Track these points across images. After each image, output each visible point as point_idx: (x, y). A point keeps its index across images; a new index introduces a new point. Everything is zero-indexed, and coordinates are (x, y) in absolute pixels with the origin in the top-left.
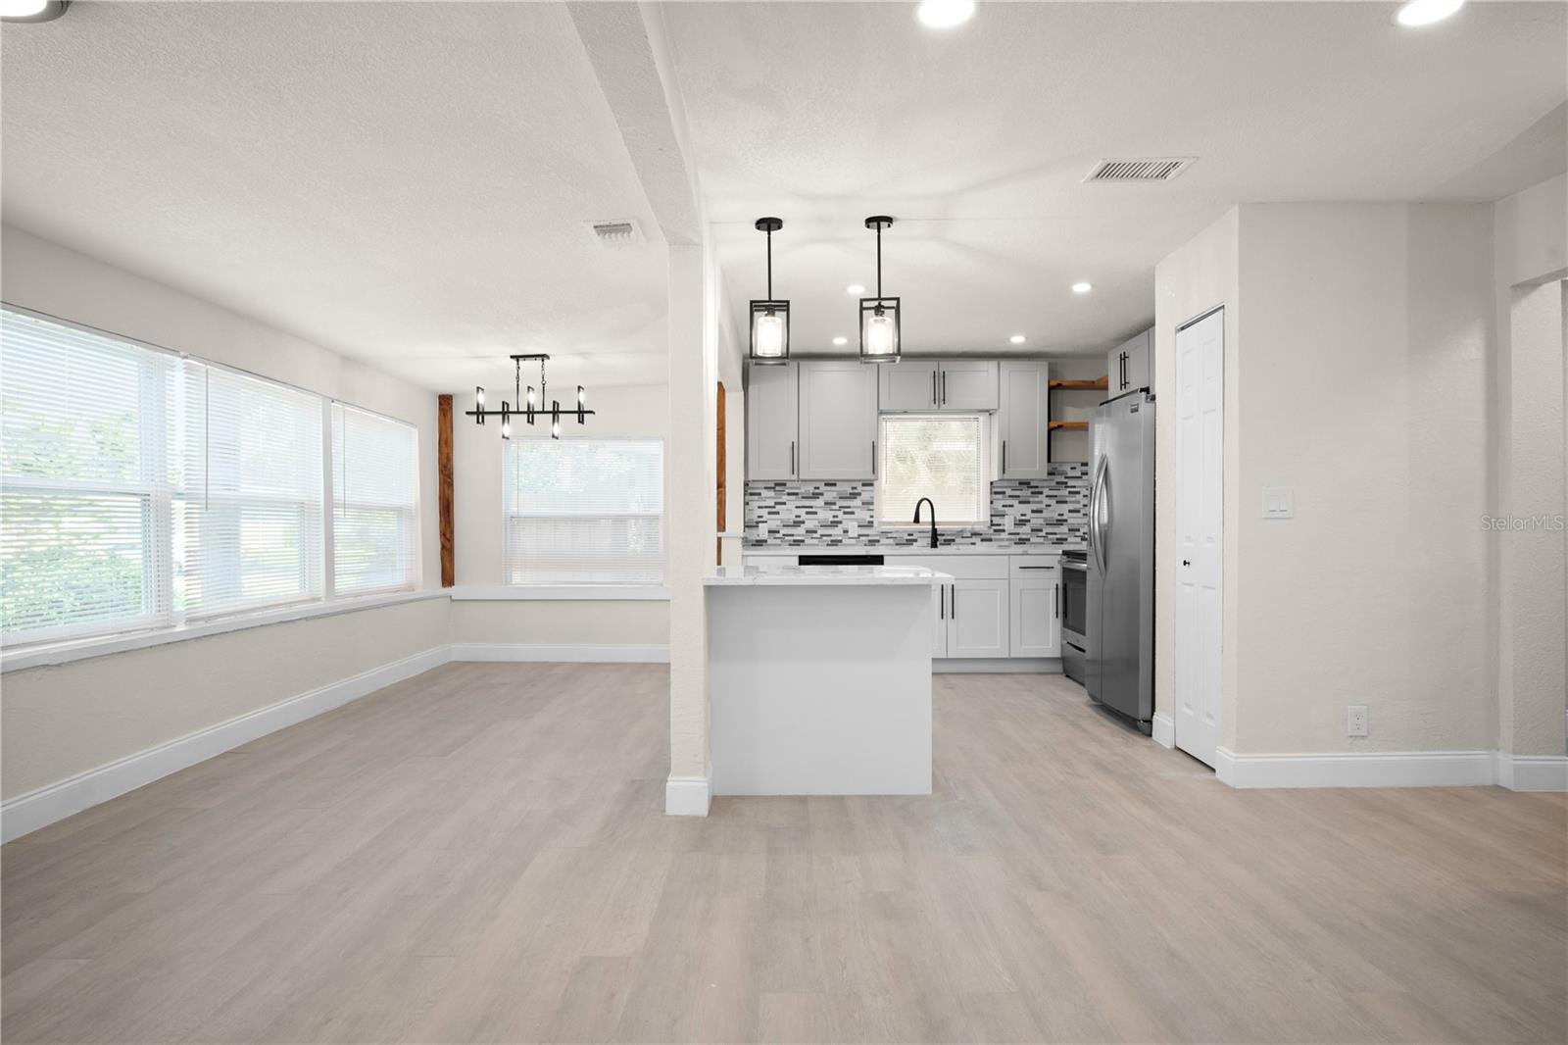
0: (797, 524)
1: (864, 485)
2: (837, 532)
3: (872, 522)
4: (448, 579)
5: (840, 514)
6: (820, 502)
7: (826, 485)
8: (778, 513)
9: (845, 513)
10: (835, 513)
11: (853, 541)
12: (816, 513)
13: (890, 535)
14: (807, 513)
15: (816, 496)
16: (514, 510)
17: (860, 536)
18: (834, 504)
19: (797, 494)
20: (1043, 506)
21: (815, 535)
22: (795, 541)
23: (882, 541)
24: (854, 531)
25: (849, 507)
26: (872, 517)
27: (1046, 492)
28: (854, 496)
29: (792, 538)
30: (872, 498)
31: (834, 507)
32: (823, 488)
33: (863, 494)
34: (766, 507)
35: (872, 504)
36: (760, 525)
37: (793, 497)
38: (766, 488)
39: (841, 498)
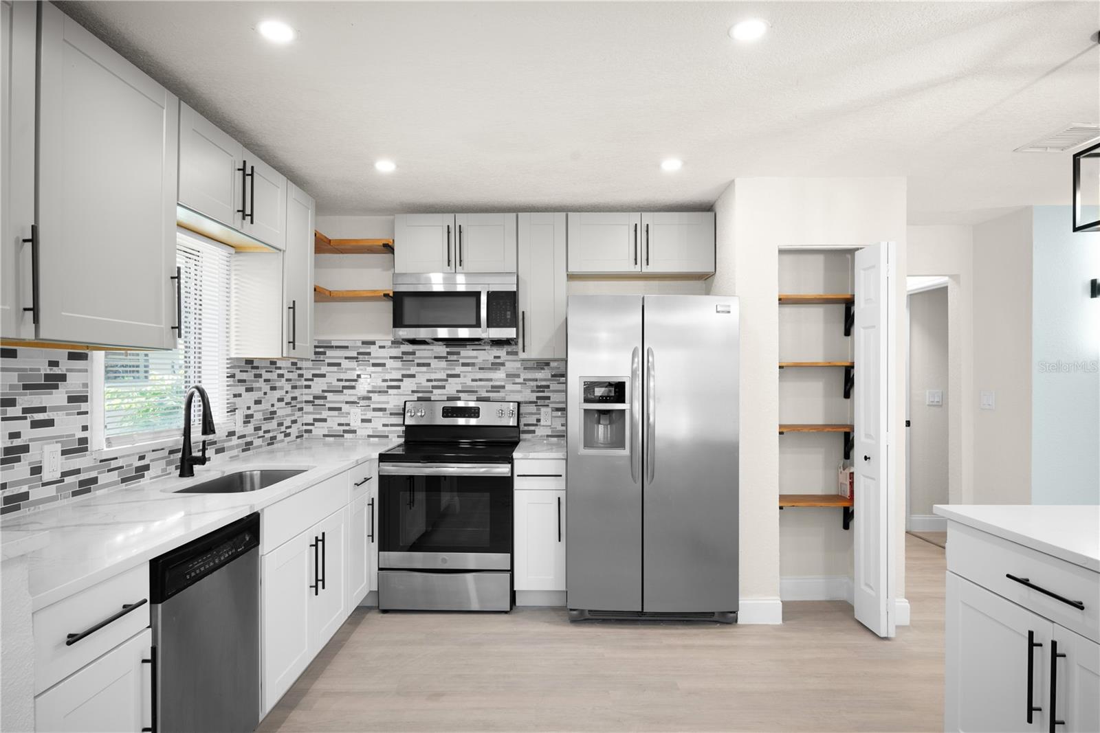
1: (72, 357)
2: (17, 474)
3: (83, 441)
5: (23, 427)
9: (35, 424)
10: (15, 426)
11: (51, 491)
13: (114, 464)
17: (64, 474)
23: (104, 478)
24: (54, 465)
25: (43, 410)
26: (85, 428)
28: (53, 381)
30: (86, 385)
31: (9, 411)
33: (69, 377)
35: (84, 399)
39: (26, 387)
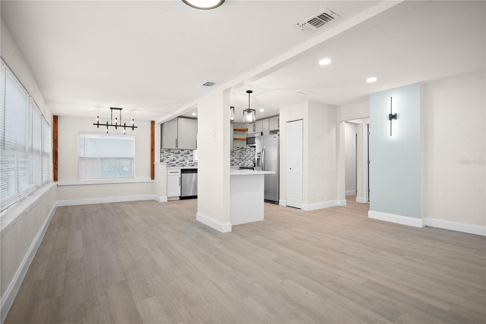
0: (174, 161)
1: (191, 151)
2: (184, 163)
3: (192, 160)
4: (56, 179)
5: (185, 158)
6: (180, 155)
7: (181, 150)
8: (168, 158)
10: (183, 158)
11: (188, 165)
12: (178, 158)
14: (176, 158)
15: (179, 153)
16: (82, 155)
17: (190, 164)
18: (183, 155)
19: (174, 153)
20: (237, 157)
21: (178, 164)
22: (173, 165)
23: (195, 165)
24: (188, 163)
25: (187, 156)
26: (192, 159)
27: (237, 154)
28: (188, 153)
29: (172, 164)
30: (193, 154)
31: (183, 156)
32: (180, 151)
33: (190, 153)
34: (165, 156)
35: (192, 156)
36: (164, 161)
37: (173, 153)
38: (165, 151)
39: (185, 154)
